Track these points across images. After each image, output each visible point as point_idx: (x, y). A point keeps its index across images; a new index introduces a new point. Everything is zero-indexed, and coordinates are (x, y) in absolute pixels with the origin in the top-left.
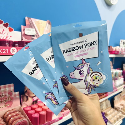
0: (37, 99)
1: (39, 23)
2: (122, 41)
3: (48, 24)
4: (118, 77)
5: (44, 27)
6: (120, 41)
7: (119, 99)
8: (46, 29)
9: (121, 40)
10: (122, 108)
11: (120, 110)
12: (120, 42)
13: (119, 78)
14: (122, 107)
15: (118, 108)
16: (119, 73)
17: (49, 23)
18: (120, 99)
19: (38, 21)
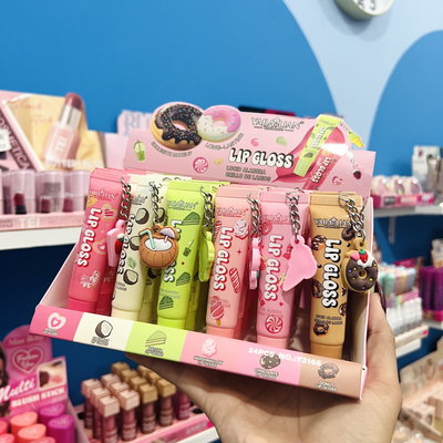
0: (6, 398)
1: (29, 107)
2: (420, 154)
3: (68, 108)
4: (392, 295)
5: (50, 120)
6: (412, 153)
7: (424, 376)
8: (63, 125)
9: (416, 149)
10: (430, 416)
11: (423, 422)
12: (415, 157)
13: (400, 298)
14: (431, 410)
15: (413, 416)
16: (398, 279)
17: (77, 104)
18: (428, 378)
19: (27, 99)
